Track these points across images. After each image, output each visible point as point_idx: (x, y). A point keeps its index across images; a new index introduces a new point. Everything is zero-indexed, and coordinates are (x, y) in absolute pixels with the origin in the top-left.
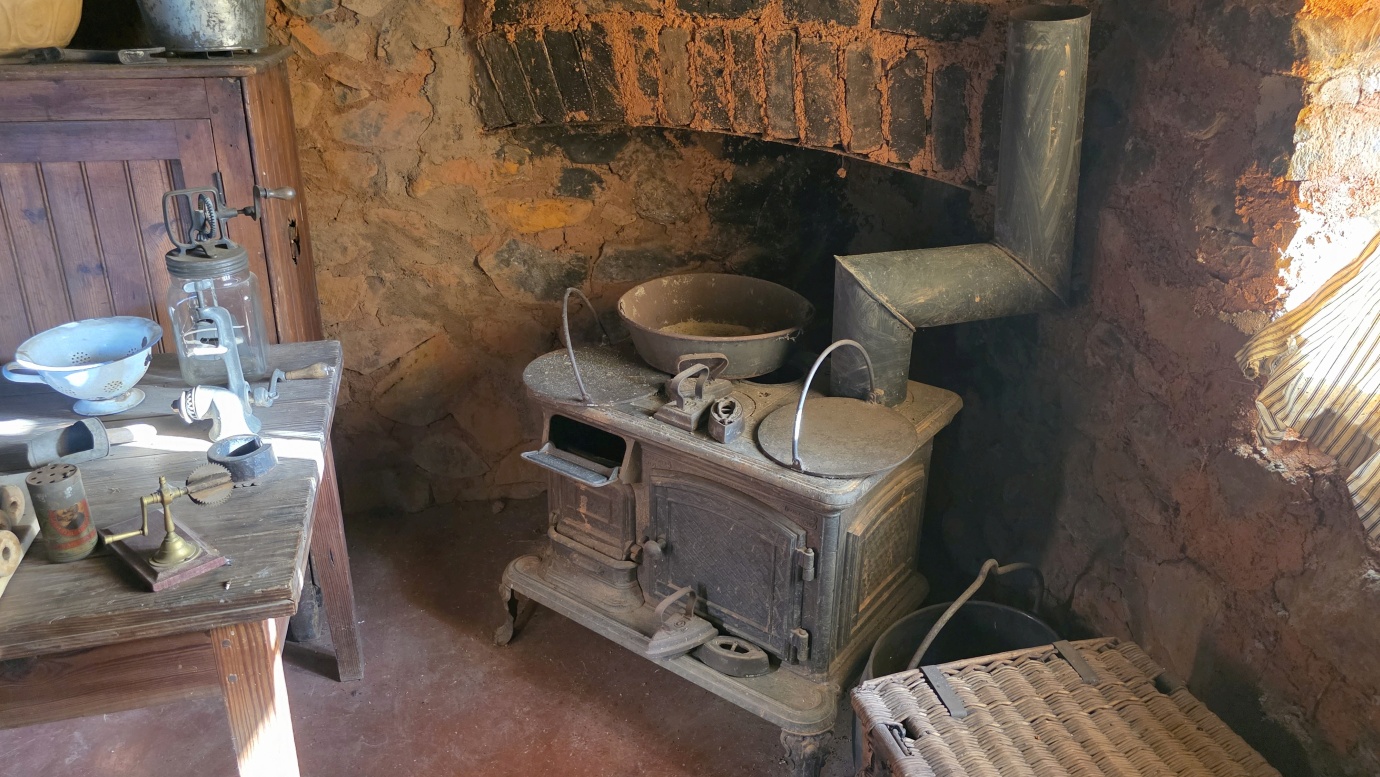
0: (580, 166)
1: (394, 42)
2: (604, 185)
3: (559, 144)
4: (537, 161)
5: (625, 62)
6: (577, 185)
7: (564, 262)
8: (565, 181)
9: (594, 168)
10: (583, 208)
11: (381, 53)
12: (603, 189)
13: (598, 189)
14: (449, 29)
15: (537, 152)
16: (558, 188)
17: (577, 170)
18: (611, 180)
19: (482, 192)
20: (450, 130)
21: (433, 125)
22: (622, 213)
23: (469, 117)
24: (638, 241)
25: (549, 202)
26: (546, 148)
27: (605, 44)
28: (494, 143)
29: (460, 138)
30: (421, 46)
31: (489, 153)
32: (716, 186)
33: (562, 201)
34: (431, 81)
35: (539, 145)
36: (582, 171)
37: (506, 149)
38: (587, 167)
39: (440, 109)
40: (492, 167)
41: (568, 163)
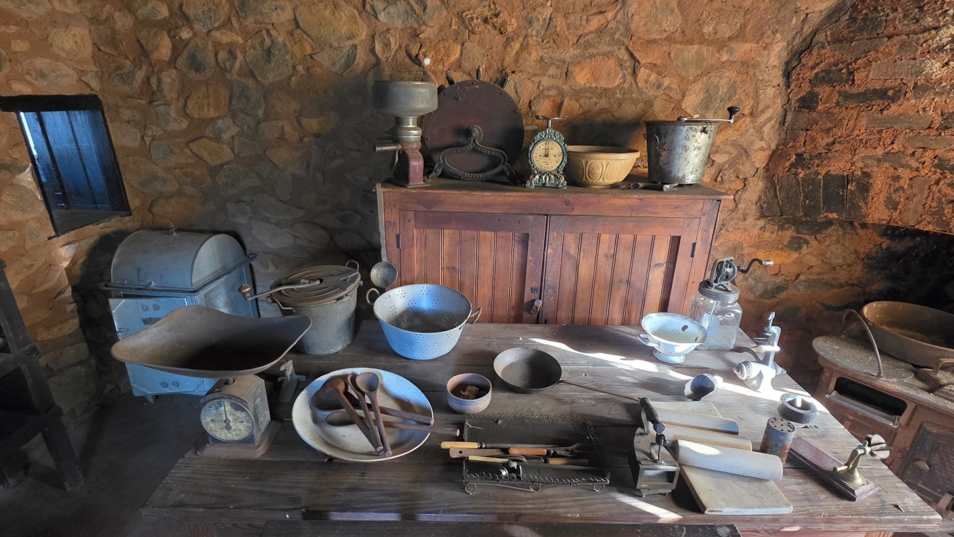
0: (800, 235)
1: (729, 174)
2: (809, 245)
3: (794, 225)
4: (780, 233)
5: (878, 192)
6: (796, 244)
7: (777, 281)
8: (790, 243)
9: (808, 237)
10: (795, 255)
11: (719, 179)
12: (808, 247)
13: (805, 247)
14: (757, 169)
15: (782, 228)
16: (786, 246)
17: (798, 237)
18: (814, 243)
19: (745, 245)
20: (741, 216)
21: (734, 213)
22: (815, 259)
23: (754, 210)
24: (819, 274)
25: (778, 252)
26: (786, 226)
27: (868, 182)
28: (761, 223)
29: (745, 219)
30: (741, 177)
31: (758, 227)
32: (874, 250)
33: (785, 252)
34: (740, 193)
35: (783, 224)
36: (801, 238)
37: (767, 226)
38: (804, 236)
39: (740, 206)
40: (757, 234)
41: (795, 233)
